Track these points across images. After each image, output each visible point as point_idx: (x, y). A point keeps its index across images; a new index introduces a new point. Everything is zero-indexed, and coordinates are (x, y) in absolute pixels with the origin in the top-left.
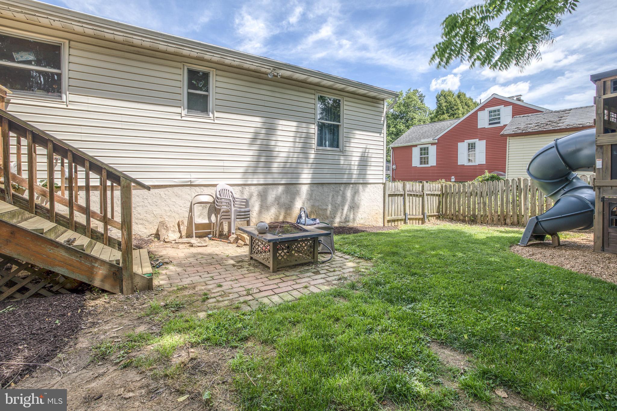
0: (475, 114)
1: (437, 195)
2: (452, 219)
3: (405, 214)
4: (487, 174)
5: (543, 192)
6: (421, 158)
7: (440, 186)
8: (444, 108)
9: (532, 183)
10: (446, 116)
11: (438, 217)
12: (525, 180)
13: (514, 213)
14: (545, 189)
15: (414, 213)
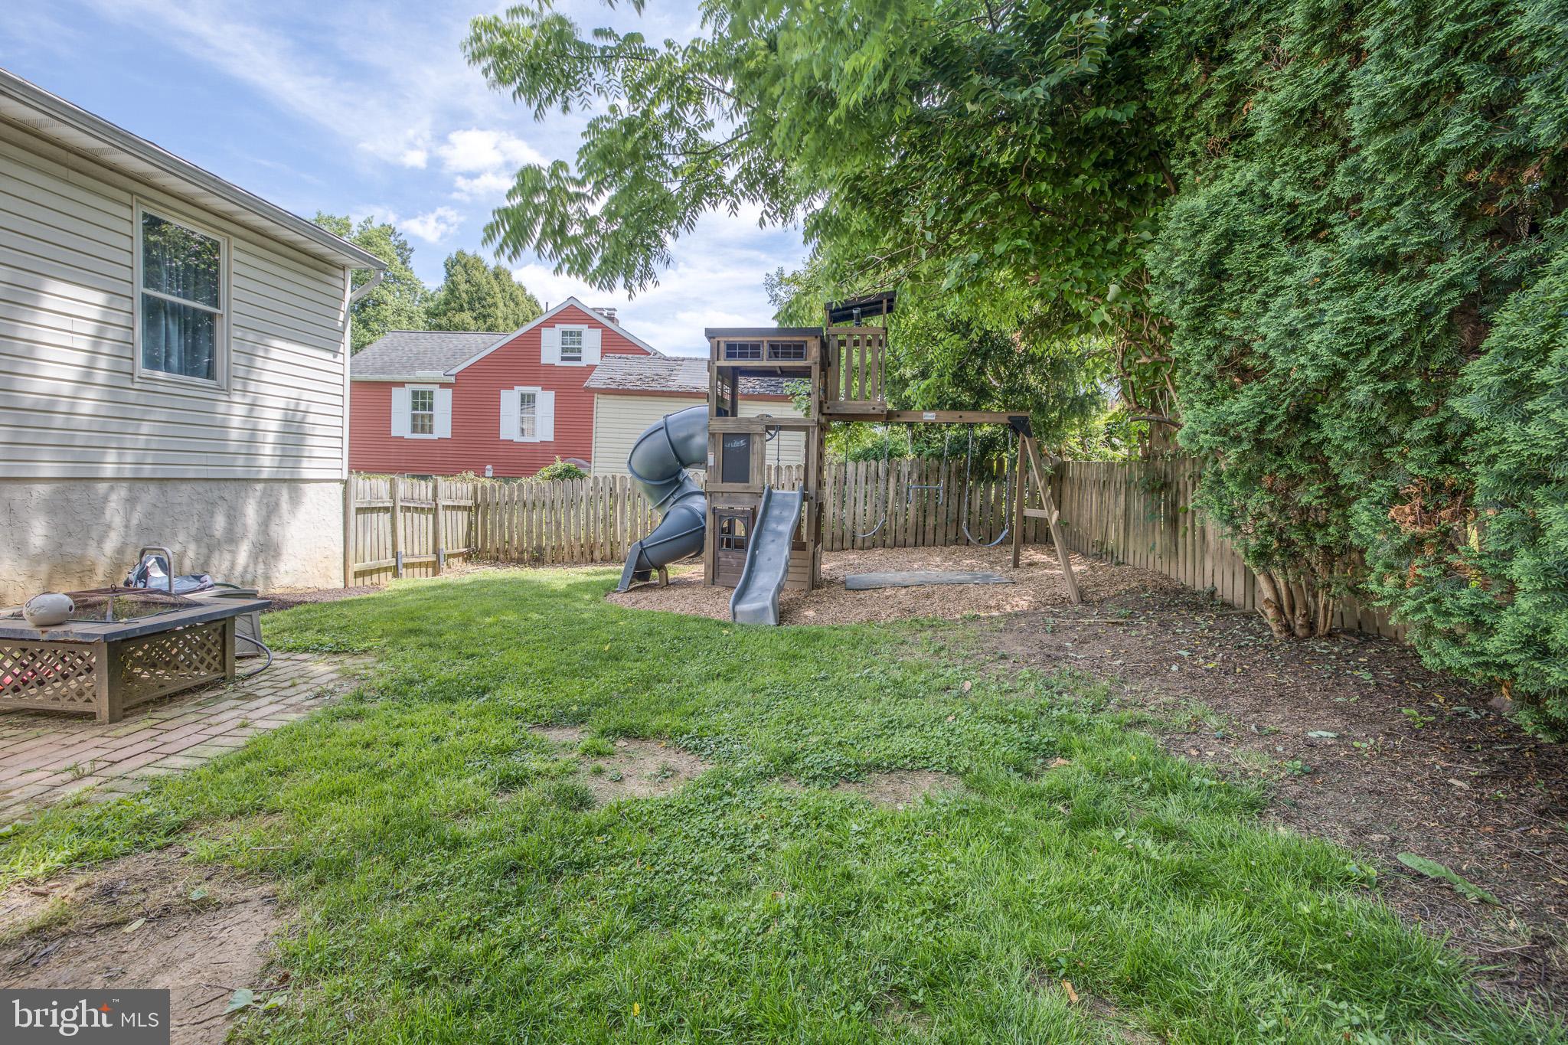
0: (535, 333)
1: (465, 508)
2: (498, 559)
3: (396, 555)
4: (559, 465)
5: (648, 500)
6: (414, 417)
7: (471, 488)
8: (464, 295)
9: (633, 484)
10: (467, 317)
11: (468, 557)
12: (623, 478)
13: (605, 539)
14: (651, 495)
15: (416, 551)
